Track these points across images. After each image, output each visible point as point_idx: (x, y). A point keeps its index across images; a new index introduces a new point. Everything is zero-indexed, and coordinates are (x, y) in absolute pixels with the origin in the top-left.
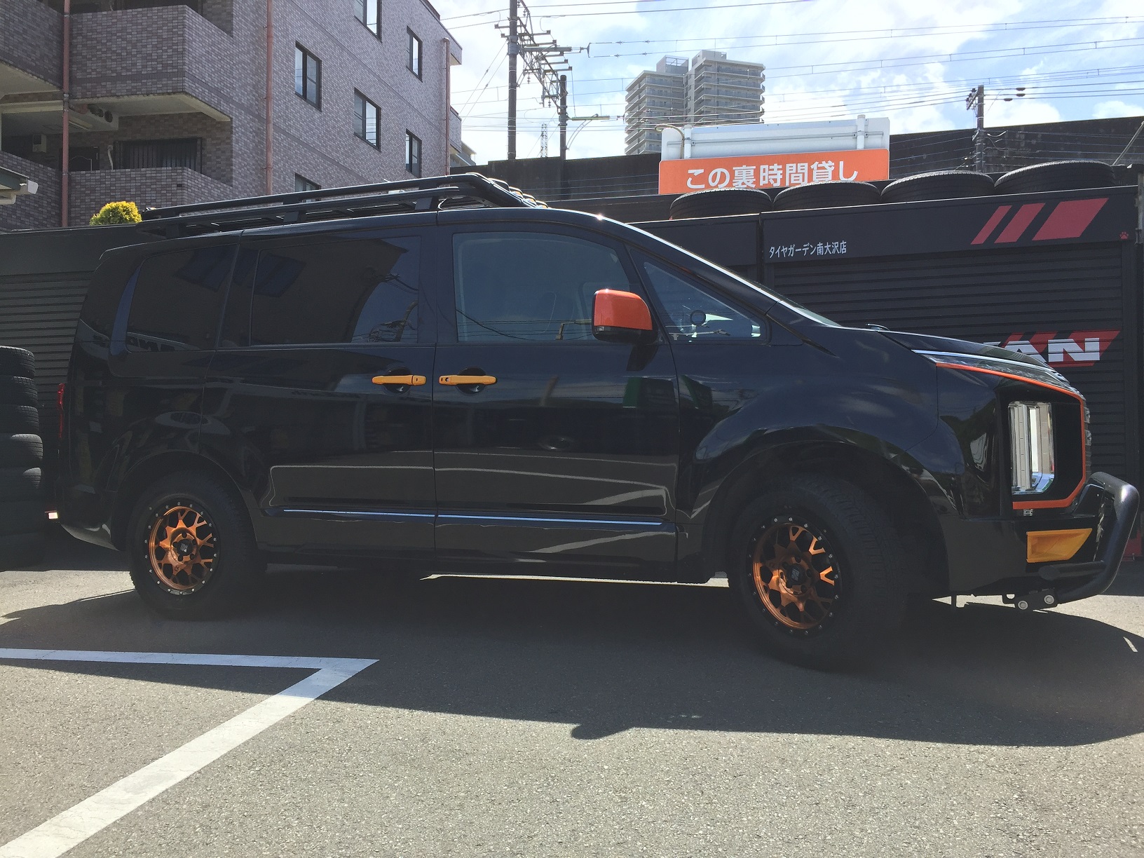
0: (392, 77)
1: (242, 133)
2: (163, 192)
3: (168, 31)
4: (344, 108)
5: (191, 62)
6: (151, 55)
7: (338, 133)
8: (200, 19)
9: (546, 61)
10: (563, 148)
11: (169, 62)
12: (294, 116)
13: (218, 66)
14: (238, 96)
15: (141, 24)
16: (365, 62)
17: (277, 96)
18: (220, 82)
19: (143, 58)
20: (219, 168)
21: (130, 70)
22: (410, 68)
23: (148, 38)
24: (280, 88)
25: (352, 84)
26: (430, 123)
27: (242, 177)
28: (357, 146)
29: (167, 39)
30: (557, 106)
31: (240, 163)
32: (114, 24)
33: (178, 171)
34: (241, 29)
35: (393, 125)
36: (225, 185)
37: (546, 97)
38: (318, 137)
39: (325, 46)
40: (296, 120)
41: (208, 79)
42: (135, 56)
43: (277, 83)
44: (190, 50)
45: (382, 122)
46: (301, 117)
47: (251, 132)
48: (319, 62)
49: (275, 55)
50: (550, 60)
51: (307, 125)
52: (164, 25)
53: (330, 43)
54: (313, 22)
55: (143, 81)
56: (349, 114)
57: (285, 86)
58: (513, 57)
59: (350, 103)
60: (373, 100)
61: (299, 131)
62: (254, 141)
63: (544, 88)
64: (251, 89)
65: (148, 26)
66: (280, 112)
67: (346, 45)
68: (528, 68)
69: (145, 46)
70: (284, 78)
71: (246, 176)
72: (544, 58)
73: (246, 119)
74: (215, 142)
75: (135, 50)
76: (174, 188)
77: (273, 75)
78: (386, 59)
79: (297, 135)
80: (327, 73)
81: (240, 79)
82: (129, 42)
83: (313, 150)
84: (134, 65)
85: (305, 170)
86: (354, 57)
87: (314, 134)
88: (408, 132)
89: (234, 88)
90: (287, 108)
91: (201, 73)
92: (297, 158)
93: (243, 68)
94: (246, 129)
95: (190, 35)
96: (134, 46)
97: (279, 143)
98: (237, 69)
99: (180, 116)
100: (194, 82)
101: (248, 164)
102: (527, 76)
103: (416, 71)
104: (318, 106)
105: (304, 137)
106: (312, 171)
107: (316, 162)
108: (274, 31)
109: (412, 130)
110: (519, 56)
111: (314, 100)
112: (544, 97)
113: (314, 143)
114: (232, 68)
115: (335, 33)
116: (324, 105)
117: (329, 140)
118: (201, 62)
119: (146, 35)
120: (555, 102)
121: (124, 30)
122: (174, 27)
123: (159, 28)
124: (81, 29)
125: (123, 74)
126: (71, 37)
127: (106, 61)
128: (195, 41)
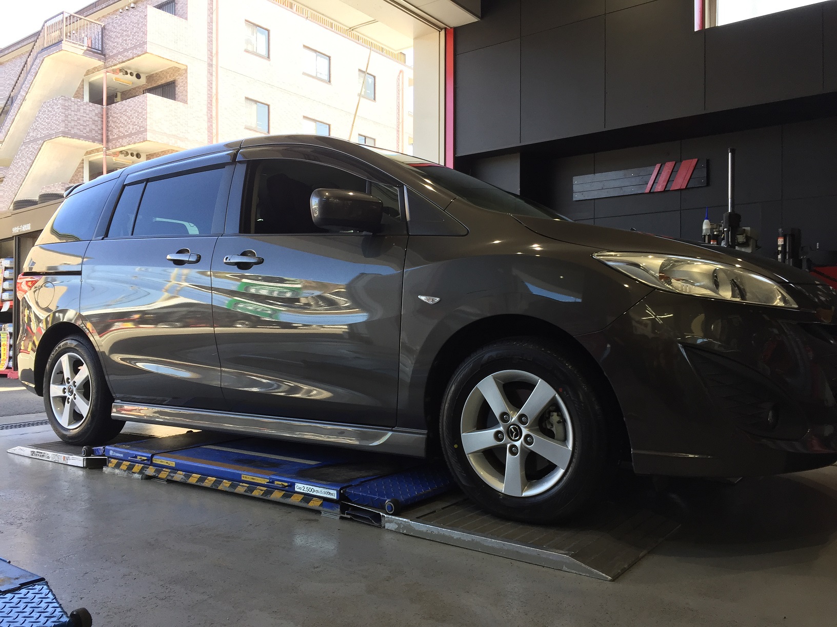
3: (142, 108)
5: (151, 123)
6: (135, 122)
8: (159, 98)
11: (141, 125)
13: (175, 122)
14: (192, 136)
15: (131, 106)
18: (176, 130)
21: (127, 132)
29: (140, 112)
32: (122, 108)
34: (193, 99)
41: (165, 130)
42: (129, 124)
43: (227, 124)
44: (152, 117)
48: (269, 106)
52: (140, 105)
55: (132, 137)
65: (135, 107)
69: (133, 118)
70: (234, 121)
81: (194, 126)
82: (128, 117)
84: (129, 128)
89: (189, 133)
91: (160, 128)
93: (197, 120)
95: (152, 109)
96: (129, 119)
98: (192, 121)
100: (154, 134)
111: (266, 129)
114: (187, 121)
118: (160, 121)
119: (133, 112)
121: (126, 110)
122: (143, 106)
123: (138, 107)
124: (111, 113)
125: (126, 134)
126: (108, 117)
127: (119, 128)
128: (155, 111)
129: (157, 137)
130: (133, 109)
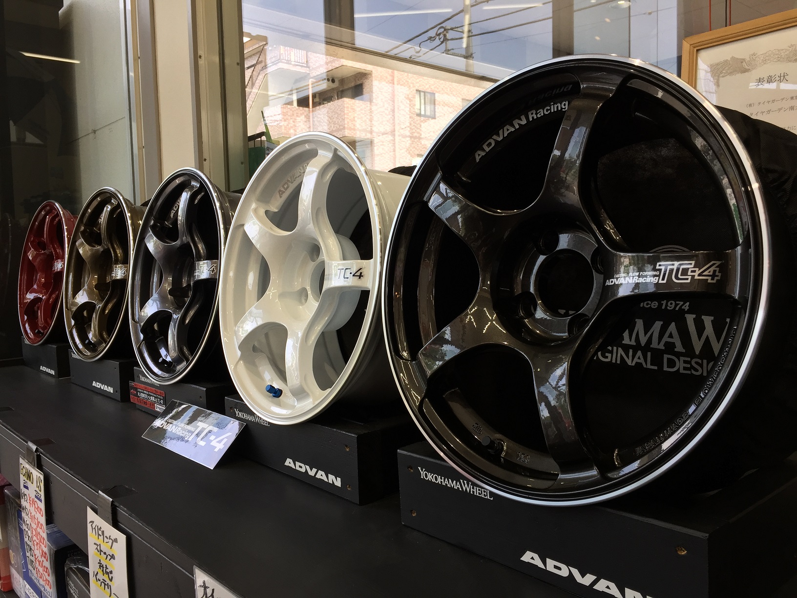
6: (335, 122)
34: (377, 98)
69: (334, 118)
84: (331, 126)
104: (434, 117)
111: (431, 114)
116: (437, 114)
118: (354, 120)
123: (338, 110)
124: (315, 114)
127: (323, 126)
128: (350, 112)
129: (353, 132)
130: (333, 111)
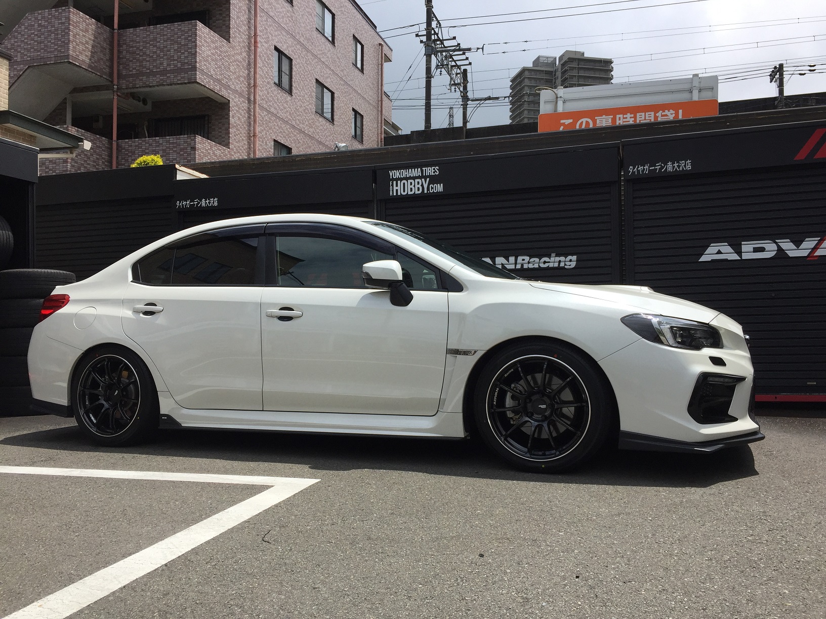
0: (342, 71)
1: (237, 111)
2: (181, 153)
3: (186, 39)
4: (308, 92)
5: (200, 60)
6: (172, 57)
7: (304, 111)
8: (207, 30)
9: (453, 59)
10: (465, 121)
11: (185, 61)
12: (273, 99)
13: (220, 63)
14: (233, 84)
15: (166, 35)
16: (322, 60)
17: (261, 84)
18: (221, 75)
19: (168, 59)
20: (221, 136)
21: (159, 68)
22: (355, 65)
23: (171, 44)
24: (263, 79)
25: (314, 75)
26: (369, 103)
27: (237, 142)
28: (317, 120)
29: (184, 45)
30: (461, 91)
31: (235, 132)
32: (148, 35)
33: (192, 138)
34: (235, 37)
35: (343, 105)
36: (224, 148)
37: (453, 85)
38: (290, 113)
39: (295, 49)
40: (275, 102)
41: (212, 72)
42: (162, 57)
43: (261, 75)
44: (201, 52)
45: (335, 103)
46: (278, 100)
47: (243, 110)
48: (291, 60)
49: (260, 56)
50: (455, 58)
51: (283, 105)
52: (182, 35)
53: (298, 47)
54: (288, 32)
55: (168, 75)
56: (312, 97)
57: (266, 78)
58: (428, 56)
59: (312, 90)
60: (329, 87)
61: (276, 109)
62: (245, 117)
63: (451, 79)
64: (243, 79)
65: (172, 36)
66: (263, 96)
67: (310, 48)
68: (439, 64)
69: (169, 51)
70: (266, 72)
71: (239, 141)
72: (451, 56)
73: (239, 101)
74: (217, 117)
75: (163, 53)
76: (189, 150)
77: (258, 70)
78: (338, 58)
79: (275, 112)
80: (296, 68)
81: (235, 73)
82: (159, 48)
83: (286, 122)
84: (162, 64)
85: (281, 137)
86: (315, 56)
87: (287, 111)
88: (354, 110)
89: (231, 79)
90: (268, 93)
91: (207, 68)
92: (275, 128)
93: (237, 65)
94: (239, 108)
95: (201, 42)
96: (162, 51)
97: (263, 118)
98: (233, 65)
99: (194, 99)
100: (203, 75)
101: (241, 133)
102: (439, 70)
103: (359, 65)
104: (290, 92)
105: (281, 114)
106: (285, 138)
107: (288, 131)
108: (259, 39)
109: (357, 108)
110: (433, 56)
111: (287, 87)
112: (451, 85)
113: (287, 117)
114: (229, 65)
115: (301, 40)
116: (294, 91)
117: (298, 116)
118: (207, 61)
119: (169, 43)
120: (459, 89)
121: (155, 39)
122: (189, 36)
123: (178, 37)
124: (125, 40)
125: (154, 70)
126: (119, 45)
127: (142, 62)
128: (203, 46)
129: (205, 79)
130: (168, 39)
